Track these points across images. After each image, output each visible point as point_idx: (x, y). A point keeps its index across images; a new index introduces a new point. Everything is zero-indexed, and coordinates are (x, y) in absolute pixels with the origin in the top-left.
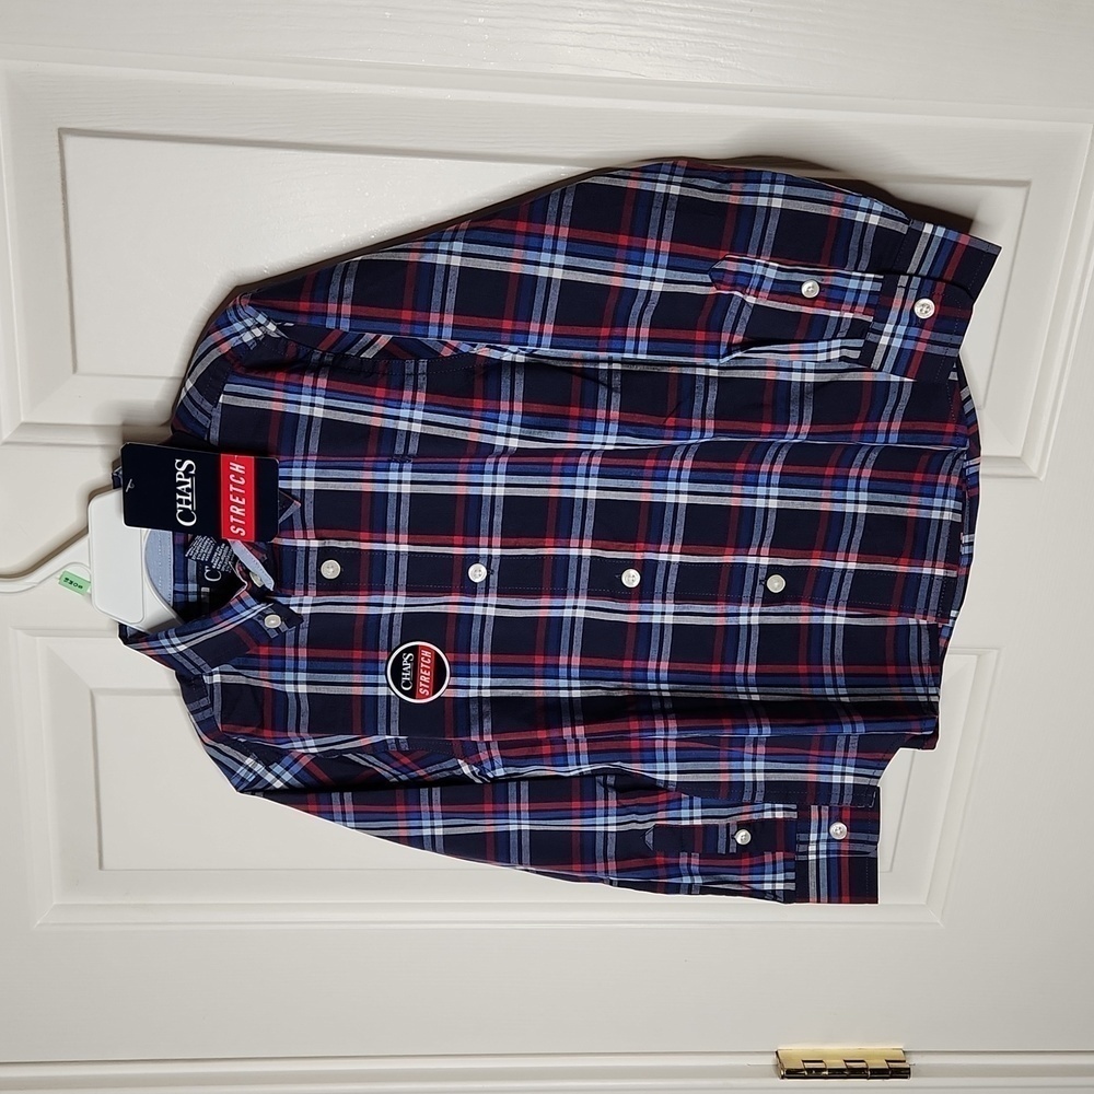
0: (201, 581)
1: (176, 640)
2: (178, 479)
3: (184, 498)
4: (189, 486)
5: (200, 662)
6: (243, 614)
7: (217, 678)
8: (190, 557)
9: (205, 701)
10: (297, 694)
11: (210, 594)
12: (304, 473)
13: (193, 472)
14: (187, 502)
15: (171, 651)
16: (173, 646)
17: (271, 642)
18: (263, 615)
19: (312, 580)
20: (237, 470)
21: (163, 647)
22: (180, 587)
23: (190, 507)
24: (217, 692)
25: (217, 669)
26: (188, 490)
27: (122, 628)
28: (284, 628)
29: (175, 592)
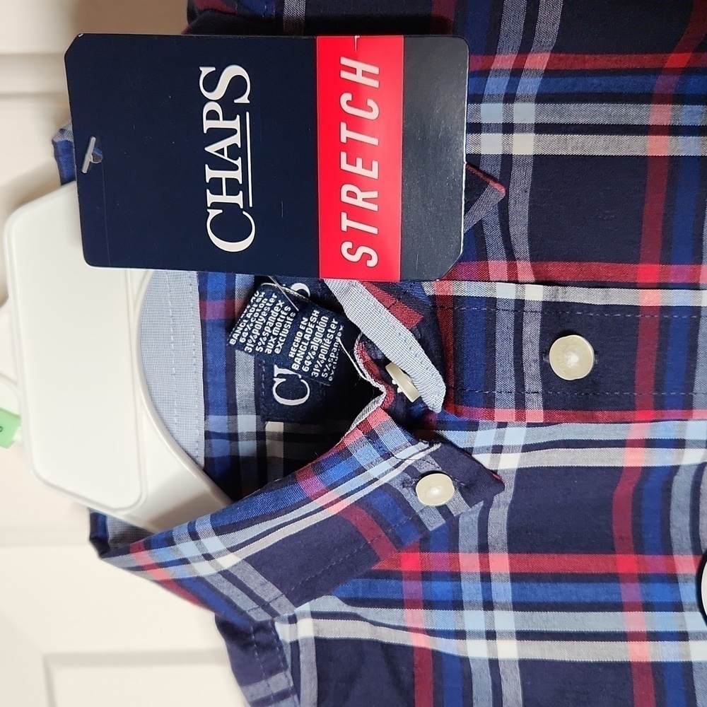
0: (265, 408)
1: (213, 543)
2: (208, 124)
3: (224, 175)
4: (236, 139)
5: (269, 592)
6: (373, 472)
7: (306, 629)
8: (241, 346)
9: (281, 681)
10: (494, 664)
11: (286, 437)
12: (509, 113)
13: (244, 99)
14: (233, 187)
15: (204, 569)
16: (208, 557)
17: (426, 541)
18: (414, 475)
19: (533, 384)
20: (358, 78)
21: (184, 561)
22: (219, 423)
23: (238, 199)
24: (308, 658)
25: (306, 607)
26: (232, 148)
27: (98, 521)
28: (459, 506)
29: (208, 435)
